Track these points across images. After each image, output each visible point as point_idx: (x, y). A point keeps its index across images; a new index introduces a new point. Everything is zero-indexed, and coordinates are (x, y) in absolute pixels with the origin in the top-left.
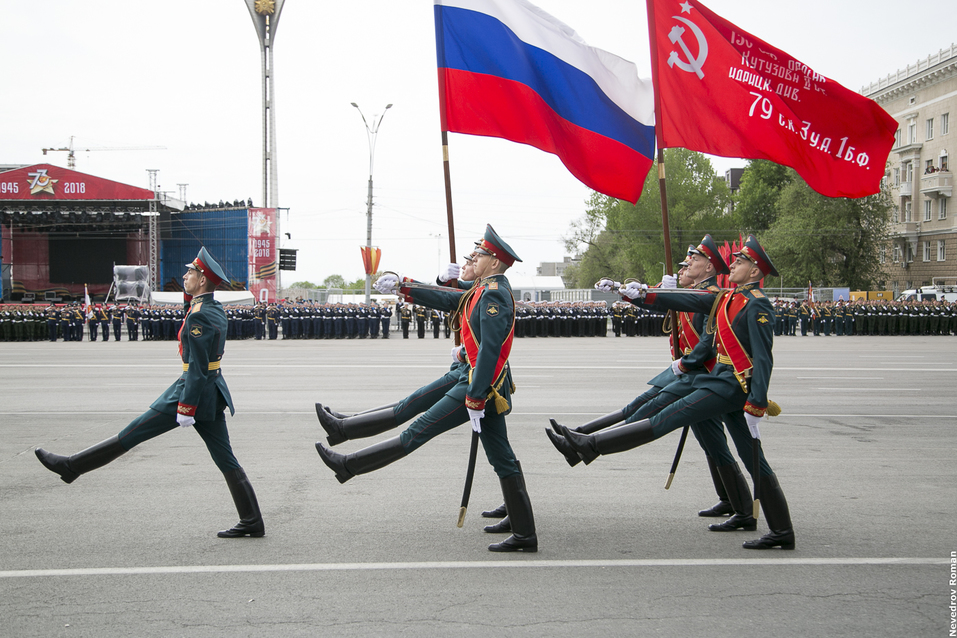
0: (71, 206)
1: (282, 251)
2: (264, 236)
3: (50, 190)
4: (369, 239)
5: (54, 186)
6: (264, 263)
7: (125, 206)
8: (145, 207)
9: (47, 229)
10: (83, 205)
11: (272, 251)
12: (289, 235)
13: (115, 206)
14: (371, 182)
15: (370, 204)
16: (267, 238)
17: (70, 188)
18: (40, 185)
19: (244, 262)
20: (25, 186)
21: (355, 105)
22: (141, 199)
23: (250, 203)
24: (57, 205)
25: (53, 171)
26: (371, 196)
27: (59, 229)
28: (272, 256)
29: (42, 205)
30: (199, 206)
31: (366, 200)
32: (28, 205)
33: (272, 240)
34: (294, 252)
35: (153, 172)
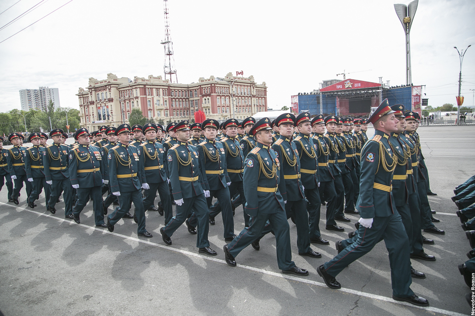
0: (356, 90)
1: (423, 100)
2: (417, 95)
3: (351, 86)
4: (460, 93)
5: (352, 85)
6: (417, 103)
7: (372, 89)
8: (378, 88)
9: (349, 98)
10: (360, 90)
11: (420, 100)
12: (425, 94)
13: (369, 89)
14: (460, 74)
15: (460, 81)
16: (418, 96)
17: (356, 85)
18: (348, 85)
19: (410, 104)
20: (344, 86)
21: (455, 48)
22: (377, 86)
23: (412, 85)
24: (352, 90)
25: (351, 81)
26: (460, 78)
27: (352, 98)
28: (420, 101)
29: (348, 91)
30: (395, 87)
31: (459, 80)
32: (345, 91)
33: (420, 96)
34: (427, 100)
35: (381, 78)
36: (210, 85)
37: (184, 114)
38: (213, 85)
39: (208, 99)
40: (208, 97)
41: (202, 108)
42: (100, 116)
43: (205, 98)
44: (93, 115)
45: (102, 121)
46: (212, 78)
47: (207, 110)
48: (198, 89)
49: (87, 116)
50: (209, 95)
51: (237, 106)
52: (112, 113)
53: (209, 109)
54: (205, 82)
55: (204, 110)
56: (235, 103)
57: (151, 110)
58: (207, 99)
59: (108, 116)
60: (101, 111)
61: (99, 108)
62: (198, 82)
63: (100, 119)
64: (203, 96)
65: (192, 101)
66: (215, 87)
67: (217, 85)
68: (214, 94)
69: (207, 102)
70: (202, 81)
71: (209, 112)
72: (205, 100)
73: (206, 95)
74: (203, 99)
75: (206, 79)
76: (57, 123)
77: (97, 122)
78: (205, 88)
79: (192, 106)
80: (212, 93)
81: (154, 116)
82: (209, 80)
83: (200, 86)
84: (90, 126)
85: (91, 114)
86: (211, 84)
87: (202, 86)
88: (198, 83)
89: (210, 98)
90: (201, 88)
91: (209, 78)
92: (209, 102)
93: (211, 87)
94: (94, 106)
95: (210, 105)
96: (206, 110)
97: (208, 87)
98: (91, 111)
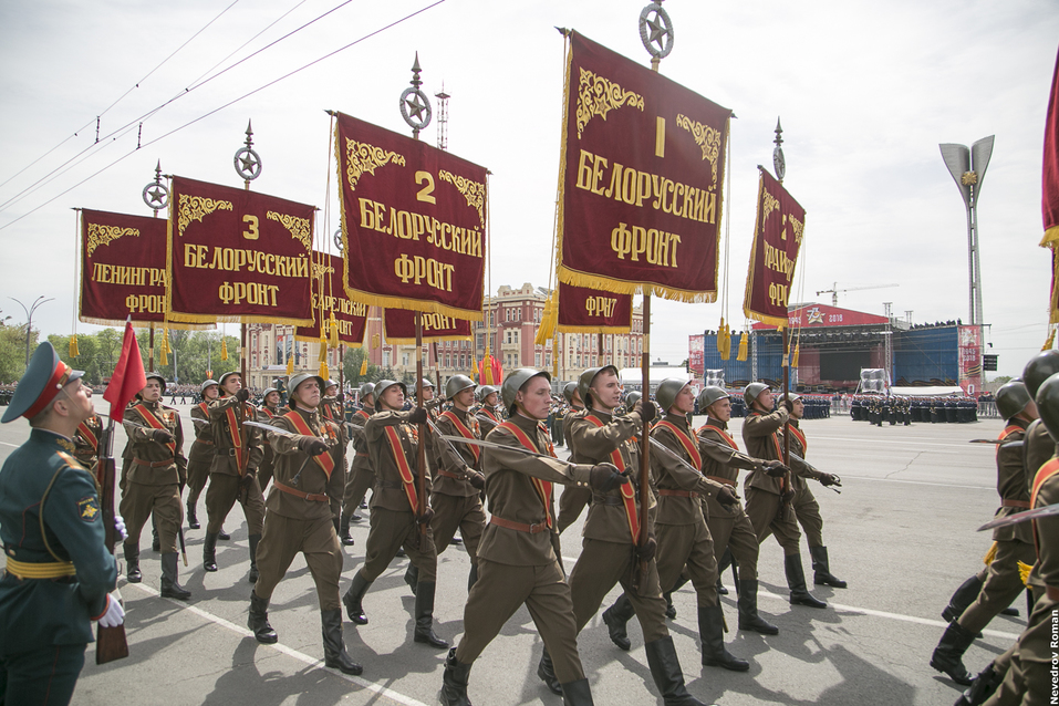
0: (833, 330)
1: (985, 357)
2: (970, 346)
3: (821, 321)
5: (823, 318)
6: (972, 365)
7: (868, 329)
8: (883, 328)
9: (819, 346)
10: (841, 329)
11: (977, 357)
12: (991, 345)
13: (862, 328)
16: (974, 349)
17: (833, 319)
18: (814, 318)
19: (955, 366)
20: (805, 319)
22: (880, 322)
23: (959, 322)
24: (825, 330)
25: (822, 308)
27: (825, 345)
28: (978, 360)
29: (815, 331)
30: (921, 326)
32: (807, 331)
33: (977, 353)
34: (995, 357)
35: (888, 305)
36: (521, 304)
37: (461, 364)
38: (528, 303)
39: (516, 333)
40: (516, 329)
41: (502, 353)
42: (280, 354)
43: (509, 330)
44: (266, 352)
45: (283, 367)
46: (527, 287)
47: (513, 357)
48: (495, 311)
49: (254, 352)
50: (519, 325)
51: (579, 352)
52: (305, 350)
53: (516, 356)
54: (510, 297)
55: (506, 357)
56: (575, 345)
57: (390, 349)
58: (513, 334)
59: (298, 355)
60: (284, 345)
61: (281, 337)
62: (497, 295)
63: (280, 362)
64: (506, 326)
65: (480, 335)
66: (532, 307)
67: (537, 305)
68: (529, 323)
69: (513, 340)
70: (505, 293)
71: (516, 363)
72: (510, 334)
73: (512, 325)
74: (505, 332)
75: (513, 289)
76: (192, 363)
77: (271, 367)
78: (511, 308)
79: (480, 347)
80: (526, 320)
81: (395, 363)
82: (520, 292)
83: (501, 303)
84: (257, 375)
85: (263, 350)
86: (524, 301)
87: (504, 305)
88: (495, 298)
89: (519, 331)
90: (502, 309)
91: (520, 288)
92: (516, 341)
93: (524, 307)
94: (270, 333)
95: (518, 346)
96: (509, 356)
97: (516, 308)
98: (263, 344)
